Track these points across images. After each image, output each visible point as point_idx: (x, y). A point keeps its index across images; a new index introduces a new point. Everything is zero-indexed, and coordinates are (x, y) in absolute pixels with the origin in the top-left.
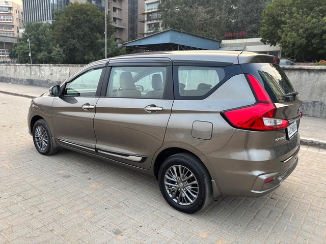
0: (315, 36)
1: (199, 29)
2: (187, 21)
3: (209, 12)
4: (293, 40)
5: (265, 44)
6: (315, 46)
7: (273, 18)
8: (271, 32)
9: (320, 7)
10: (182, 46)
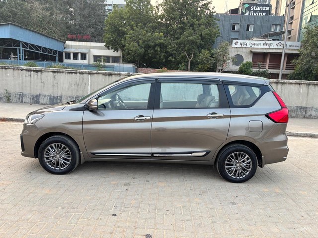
0: (149, 47)
1: (37, 26)
2: (22, 15)
3: (47, 10)
4: (134, 48)
5: (109, 49)
6: (150, 55)
7: (115, 27)
8: (115, 40)
9: (151, 24)
10: (25, 43)
